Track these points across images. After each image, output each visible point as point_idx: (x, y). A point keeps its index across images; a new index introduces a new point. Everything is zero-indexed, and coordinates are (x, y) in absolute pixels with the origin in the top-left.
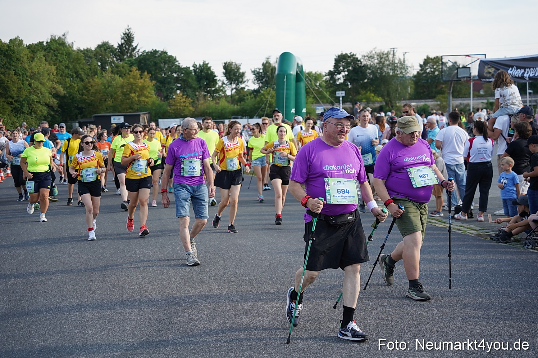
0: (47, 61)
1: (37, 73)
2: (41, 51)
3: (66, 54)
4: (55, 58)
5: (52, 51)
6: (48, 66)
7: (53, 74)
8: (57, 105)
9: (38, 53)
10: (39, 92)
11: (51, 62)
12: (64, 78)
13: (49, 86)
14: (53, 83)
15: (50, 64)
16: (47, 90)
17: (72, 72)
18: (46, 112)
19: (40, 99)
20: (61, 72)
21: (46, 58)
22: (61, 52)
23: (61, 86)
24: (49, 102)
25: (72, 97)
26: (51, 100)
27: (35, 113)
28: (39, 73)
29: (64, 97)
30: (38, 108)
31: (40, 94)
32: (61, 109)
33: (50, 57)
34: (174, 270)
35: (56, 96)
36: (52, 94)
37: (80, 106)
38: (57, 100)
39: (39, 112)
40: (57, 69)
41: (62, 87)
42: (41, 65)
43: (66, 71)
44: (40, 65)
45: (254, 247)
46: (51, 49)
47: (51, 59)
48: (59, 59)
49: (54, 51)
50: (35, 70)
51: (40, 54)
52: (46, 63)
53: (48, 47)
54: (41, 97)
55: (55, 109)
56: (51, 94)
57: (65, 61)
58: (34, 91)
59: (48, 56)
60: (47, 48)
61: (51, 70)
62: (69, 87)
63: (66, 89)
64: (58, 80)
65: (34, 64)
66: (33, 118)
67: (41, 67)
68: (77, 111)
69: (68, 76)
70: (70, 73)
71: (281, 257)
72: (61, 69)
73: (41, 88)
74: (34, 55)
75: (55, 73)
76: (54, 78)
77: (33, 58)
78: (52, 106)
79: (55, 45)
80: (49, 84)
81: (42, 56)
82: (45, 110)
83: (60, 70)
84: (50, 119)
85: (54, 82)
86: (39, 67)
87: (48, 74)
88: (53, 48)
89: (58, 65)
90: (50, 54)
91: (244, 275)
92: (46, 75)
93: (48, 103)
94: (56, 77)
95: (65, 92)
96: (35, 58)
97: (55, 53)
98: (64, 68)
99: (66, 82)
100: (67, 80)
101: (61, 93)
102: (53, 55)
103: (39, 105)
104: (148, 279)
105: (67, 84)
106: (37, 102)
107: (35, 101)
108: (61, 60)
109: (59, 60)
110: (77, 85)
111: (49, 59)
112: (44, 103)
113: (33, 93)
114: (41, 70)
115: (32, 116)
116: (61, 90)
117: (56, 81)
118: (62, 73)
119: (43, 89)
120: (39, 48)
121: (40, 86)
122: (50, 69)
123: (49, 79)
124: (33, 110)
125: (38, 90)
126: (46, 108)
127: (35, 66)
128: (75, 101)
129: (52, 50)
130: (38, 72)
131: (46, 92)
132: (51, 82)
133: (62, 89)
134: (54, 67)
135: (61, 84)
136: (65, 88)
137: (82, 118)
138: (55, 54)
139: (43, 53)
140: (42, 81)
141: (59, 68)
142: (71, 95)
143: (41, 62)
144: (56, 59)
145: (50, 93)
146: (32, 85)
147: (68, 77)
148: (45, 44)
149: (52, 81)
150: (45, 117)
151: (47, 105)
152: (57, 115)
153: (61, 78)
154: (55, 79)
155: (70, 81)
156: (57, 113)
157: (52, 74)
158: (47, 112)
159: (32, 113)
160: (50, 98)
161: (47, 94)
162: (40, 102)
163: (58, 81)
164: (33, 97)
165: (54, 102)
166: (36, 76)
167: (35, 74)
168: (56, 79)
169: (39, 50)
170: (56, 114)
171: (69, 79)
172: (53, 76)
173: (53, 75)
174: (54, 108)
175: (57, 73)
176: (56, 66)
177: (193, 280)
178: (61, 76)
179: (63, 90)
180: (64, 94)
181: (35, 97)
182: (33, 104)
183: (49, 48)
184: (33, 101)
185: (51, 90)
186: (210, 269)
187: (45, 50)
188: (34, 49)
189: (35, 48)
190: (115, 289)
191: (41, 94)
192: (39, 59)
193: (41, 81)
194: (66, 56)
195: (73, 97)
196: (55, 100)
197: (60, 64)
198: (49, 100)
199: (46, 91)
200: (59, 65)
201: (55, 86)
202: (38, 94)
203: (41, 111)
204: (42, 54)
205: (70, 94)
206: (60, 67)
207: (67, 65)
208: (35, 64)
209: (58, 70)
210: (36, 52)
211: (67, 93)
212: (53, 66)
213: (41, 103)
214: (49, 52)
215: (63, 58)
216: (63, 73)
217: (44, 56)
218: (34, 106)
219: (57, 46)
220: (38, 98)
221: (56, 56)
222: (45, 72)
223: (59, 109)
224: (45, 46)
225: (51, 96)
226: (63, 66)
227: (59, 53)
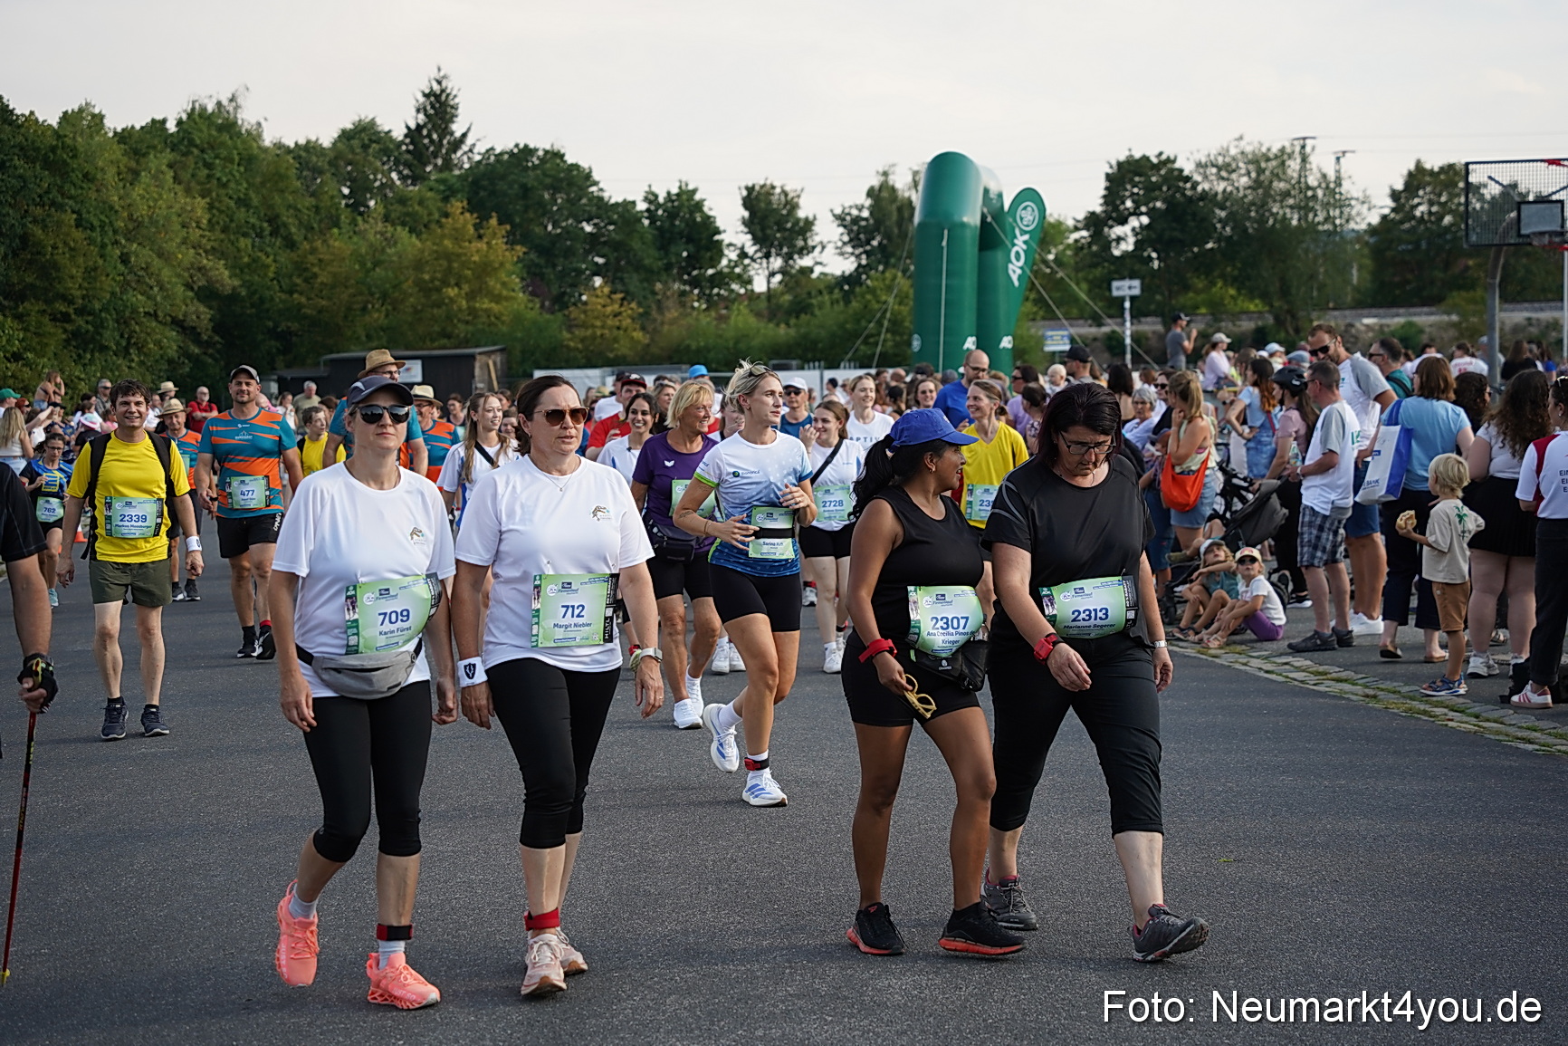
0: (179, 183)
1: (146, 220)
2: (161, 152)
3: (241, 159)
4: (206, 172)
5: (196, 151)
6: (182, 199)
7: (198, 222)
8: (211, 325)
9: (152, 156)
10: (152, 282)
11: (193, 184)
12: (232, 237)
13: (186, 263)
14: (199, 254)
15: (188, 191)
16: (179, 276)
17: (259, 219)
18: (175, 348)
19: (156, 304)
20: (223, 219)
21: (175, 172)
22: (224, 153)
23: (222, 262)
24: (185, 315)
25: (257, 296)
26: (192, 309)
27: (140, 347)
28: (153, 222)
29: (233, 297)
30: (148, 334)
31: (156, 289)
32: (222, 338)
33: (190, 171)
35: (207, 294)
36: (196, 288)
37: (282, 327)
38: (210, 308)
39: (151, 346)
40: (211, 207)
41: (226, 267)
42: (160, 195)
43: (241, 214)
44: (156, 196)
46: (192, 143)
47: (193, 176)
48: (218, 175)
49: (203, 151)
50: (142, 210)
51: (160, 161)
52: (178, 188)
53: (183, 139)
54: (159, 298)
55: (205, 337)
56: (192, 289)
57: (238, 183)
58: (137, 278)
59: (184, 167)
60: (180, 142)
61: (192, 210)
62: (248, 265)
63: (238, 271)
64: (216, 245)
65: (138, 191)
66: (133, 365)
67: (160, 202)
68: (274, 344)
69: (245, 229)
70: (252, 220)
71: (933, 821)
72: (223, 208)
73: (160, 270)
74: (138, 162)
75: (205, 221)
76: (201, 236)
77: (136, 173)
78: (194, 328)
79: (205, 130)
80: (187, 256)
81: (164, 167)
82: (171, 341)
83: (221, 212)
84: (187, 369)
85: (201, 251)
86: (156, 201)
87: (184, 226)
88: (198, 142)
89: (214, 194)
90: (191, 161)
91: (812, 880)
92: (177, 227)
93: (181, 317)
94: (207, 233)
95: (236, 283)
96: (143, 174)
97: (206, 156)
98: (232, 204)
99: (239, 250)
100: (244, 243)
101: (223, 285)
102: (200, 164)
103: (154, 324)
104: (501, 890)
105: (241, 258)
106: (147, 314)
107: (141, 310)
108: (224, 179)
109: (218, 179)
110: (275, 260)
111: (186, 176)
112: (169, 319)
113: (133, 284)
114: (161, 212)
115: (133, 360)
116: (224, 277)
117: (209, 247)
118: (227, 220)
119: (166, 273)
120: (156, 142)
121: (157, 263)
122: (189, 208)
123: (184, 242)
124: (133, 341)
125: (151, 275)
126: (174, 333)
127: (143, 197)
128: (268, 311)
129: (196, 146)
130: (151, 218)
131: (177, 283)
132: (192, 251)
133: (227, 273)
134: (201, 203)
135: (223, 255)
136: (237, 268)
137: (288, 366)
138: (204, 159)
139: (168, 156)
140: (164, 245)
141: (217, 204)
142: (255, 292)
143: (161, 186)
144: (209, 176)
145: (189, 287)
146: (133, 259)
147: (245, 235)
148: (171, 127)
149: (194, 248)
150: (170, 361)
151: (178, 324)
152: (211, 356)
153: (223, 236)
154: (204, 241)
155: (253, 246)
156: (210, 351)
157: (194, 225)
158: (179, 347)
159: (132, 351)
160: (189, 301)
161: (180, 289)
162: (155, 315)
163: (213, 248)
164: (134, 299)
165: (202, 315)
166: (144, 231)
167: (139, 225)
168: (209, 240)
169: (154, 147)
170: (205, 353)
171: (249, 241)
172: (198, 232)
173: (198, 227)
174: (199, 334)
175: (210, 221)
176: (208, 200)
178: (224, 230)
179: (230, 277)
180: (234, 288)
181: (139, 297)
182: (133, 322)
183: (186, 142)
184: (134, 311)
185: (191, 277)
186: (702, 860)
187: (173, 147)
188: (138, 143)
189: (140, 140)
191: (161, 289)
192: (155, 177)
193: (160, 247)
194: (239, 165)
195: (262, 300)
196: (202, 308)
197: (223, 192)
198: (184, 307)
199: (174, 280)
200: (218, 195)
201: (205, 262)
202: (151, 288)
203: (158, 343)
204: (165, 161)
205: (253, 288)
206: (220, 202)
207: (242, 196)
208: (141, 192)
209: (215, 211)
210: (144, 155)
211: (241, 286)
212: (200, 199)
213: (160, 319)
214: (185, 154)
215: (231, 173)
216: (232, 221)
217: (170, 166)
218: (137, 328)
219: (210, 135)
220: (149, 302)
221: (209, 166)
222: (174, 218)
223: (217, 338)
224: (172, 135)
225: (190, 294)
226: (231, 198)
227: (217, 157)
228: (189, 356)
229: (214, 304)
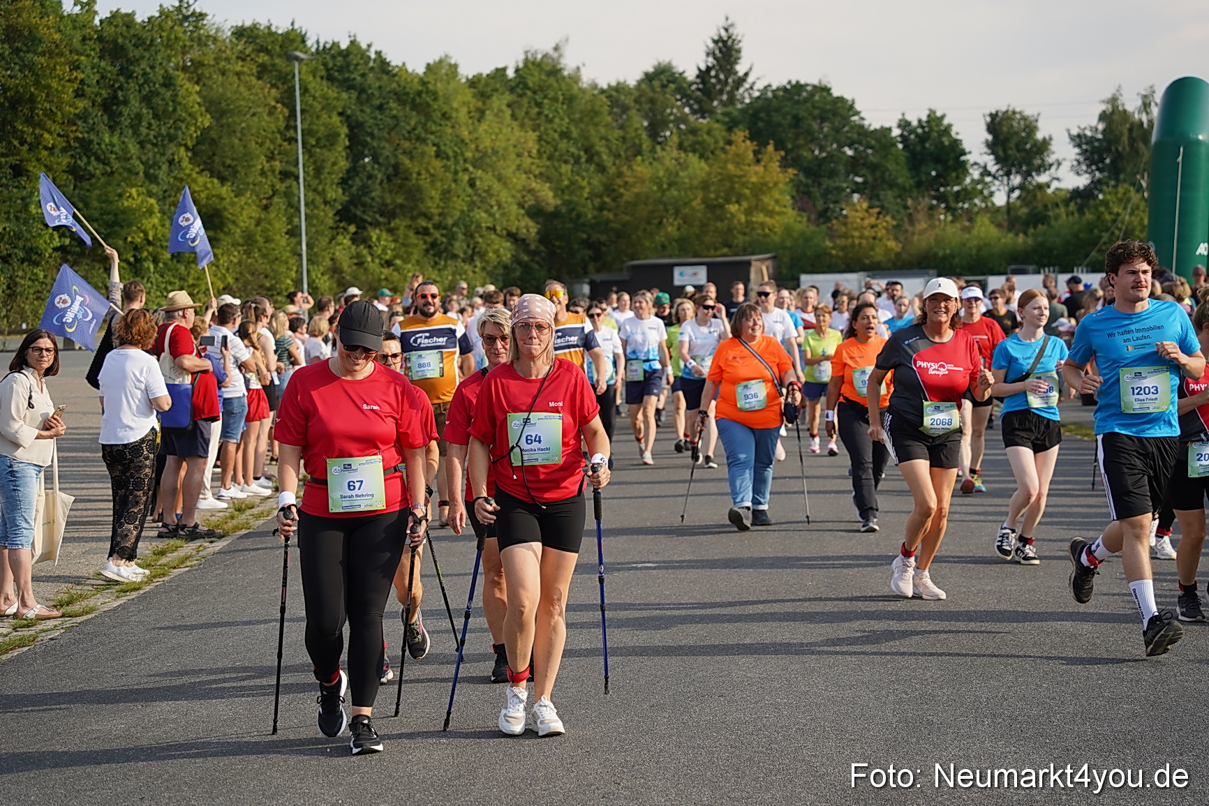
0: (516, 120)
1: (490, 151)
2: (502, 94)
3: (564, 99)
4: (536, 110)
5: (529, 93)
6: (518, 133)
7: (529, 152)
8: (538, 237)
9: (494, 98)
10: (493, 202)
11: (526, 120)
12: (556, 164)
13: (519, 187)
14: (529, 178)
15: (522, 126)
16: (513, 197)
17: (578, 149)
18: (509, 256)
19: (495, 220)
20: (549, 149)
21: (513, 111)
22: (551, 94)
23: (548, 185)
24: (518, 229)
25: (575, 213)
26: (523, 224)
27: (482, 256)
28: (495, 152)
29: (556, 214)
30: (488, 245)
31: (495, 208)
32: (546, 247)
33: (524, 109)
34: (873, 692)
35: (536, 212)
36: (526, 206)
37: (595, 237)
38: (538, 223)
39: (491, 254)
40: (540, 139)
41: (551, 189)
42: (500, 129)
43: (563, 145)
44: (497, 131)
45: (1102, 641)
46: (526, 87)
47: (527, 113)
48: (546, 112)
49: (535, 92)
50: (486, 143)
51: (500, 101)
52: (515, 124)
53: (520, 83)
54: (497, 216)
55: (533, 247)
56: (523, 207)
57: (562, 119)
58: (482, 199)
59: (520, 106)
60: (517, 86)
61: (525, 142)
62: (568, 187)
63: (560, 193)
64: (543, 170)
65: (483, 127)
66: (477, 270)
67: (500, 136)
68: (588, 253)
69: (566, 157)
70: (573, 150)
72: (549, 140)
73: (499, 192)
74: (484, 103)
75: (534, 151)
76: (532, 164)
77: (482, 113)
78: (524, 240)
79: (536, 74)
80: (520, 180)
81: (504, 107)
82: (505, 250)
83: (548, 143)
84: (518, 274)
85: (531, 176)
86: (497, 135)
87: (519, 155)
88: (531, 85)
89: (542, 129)
90: (525, 101)
92: (513, 156)
93: (514, 231)
94: (537, 161)
95: (559, 202)
96: (488, 112)
97: (537, 97)
98: (556, 136)
99: (561, 175)
100: (566, 169)
101: (547, 204)
102: (532, 104)
103: (493, 236)
104: (803, 713)
105: (563, 181)
106: (488, 228)
107: (483, 225)
108: (551, 116)
109: (547, 116)
110: (590, 182)
111: (521, 114)
112: (505, 233)
113: (478, 204)
114: (500, 145)
115: (475, 266)
116: (548, 196)
117: (537, 172)
118: (552, 149)
119: (504, 196)
120: (498, 86)
121: (497, 186)
122: (522, 140)
123: (519, 167)
124: (477, 250)
125: (491, 196)
126: (509, 244)
127: (486, 131)
128: (583, 225)
129: (529, 89)
130: (493, 149)
131: (511, 203)
132: (524, 176)
133: (551, 194)
134: (533, 136)
135: (548, 179)
136: (559, 191)
137: (598, 271)
138: (535, 100)
139: (508, 97)
140: (502, 171)
141: (545, 137)
142: (573, 210)
143: (501, 123)
144: (539, 114)
145: (521, 205)
146: (478, 183)
147: (566, 162)
148: (510, 73)
149: (526, 173)
150: (505, 267)
151: (512, 236)
152: (538, 263)
153: (548, 163)
154: (534, 167)
155: (572, 171)
156: (537, 258)
157: (526, 154)
158: (513, 256)
159: (476, 258)
160: (520, 217)
161: (515, 207)
162: (494, 229)
163: (541, 174)
164: (478, 216)
165: (529, 228)
166: (488, 160)
167: (485, 154)
168: (538, 166)
169: (496, 90)
170: (532, 260)
171: (569, 167)
172: (529, 160)
173: (530, 156)
174: (528, 245)
175: (538, 151)
176: (537, 133)
177: (930, 723)
178: (550, 158)
179: (554, 197)
180: (556, 207)
181: (483, 215)
182: (477, 235)
183: (521, 86)
184: (479, 226)
185: (523, 197)
186: (977, 696)
187: (512, 90)
188: (485, 87)
189: (487, 85)
190: (718, 732)
191: (500, 207)
192: (496, 115)
193: (499, 174)
194: (563, 103)
195: (579, 216)
196: (531, 224)
197: (549, 126)
198: (516, 223)
199: (510, 200)
200: (546, 129)
201: (534, 185)
202: (492, 207)
203: (496, 252)
204: (505, 102)
205: (572, 206)
206: (547, 135)
207: (564, 129)
208: (486, 127)
209: (543, 143)
210: (489, 97)
211: (562, 205)
212: (531, 133)
213: (498, 232)
214: (520, 96)
215: (556, 111)
216: (556, 150)
217: (509, 106)
218: (480, 240)
219: (541, 79)
220: (491, 219)
221: (539, 105)
222: (511, 148)
223: (542, 248)
224: (510, 80)
225: (522, 211)
226: (555, 131)
227: (545, 97)
228: (519, 262)
229: (540, 220)
